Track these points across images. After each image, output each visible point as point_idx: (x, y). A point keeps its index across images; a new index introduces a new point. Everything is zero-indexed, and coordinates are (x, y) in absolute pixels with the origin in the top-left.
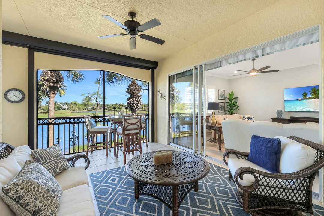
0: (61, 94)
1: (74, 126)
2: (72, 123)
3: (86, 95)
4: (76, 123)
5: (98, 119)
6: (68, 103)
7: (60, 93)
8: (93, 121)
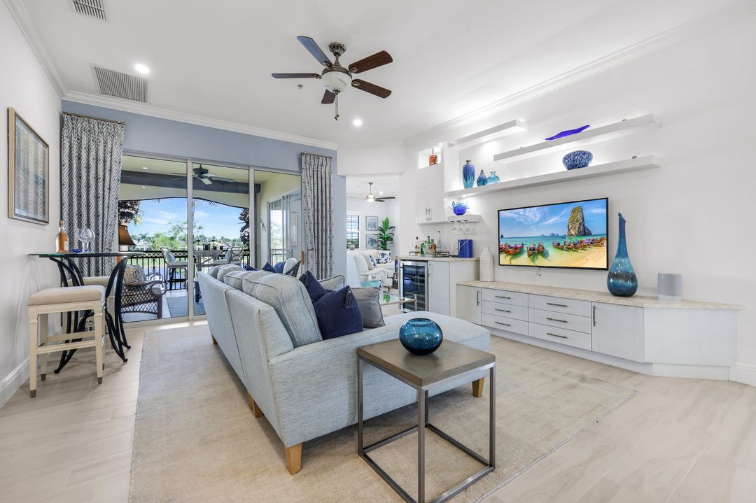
0: (137, 223)
1: (154, 260)
2: (151, 257)
3: (174, 224)
4: (156, 257)
5: (178, 254)
6: (147, 236)
7: (136, 221)
8: (172, 255)
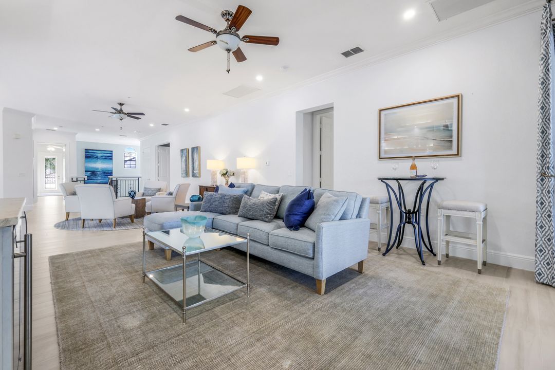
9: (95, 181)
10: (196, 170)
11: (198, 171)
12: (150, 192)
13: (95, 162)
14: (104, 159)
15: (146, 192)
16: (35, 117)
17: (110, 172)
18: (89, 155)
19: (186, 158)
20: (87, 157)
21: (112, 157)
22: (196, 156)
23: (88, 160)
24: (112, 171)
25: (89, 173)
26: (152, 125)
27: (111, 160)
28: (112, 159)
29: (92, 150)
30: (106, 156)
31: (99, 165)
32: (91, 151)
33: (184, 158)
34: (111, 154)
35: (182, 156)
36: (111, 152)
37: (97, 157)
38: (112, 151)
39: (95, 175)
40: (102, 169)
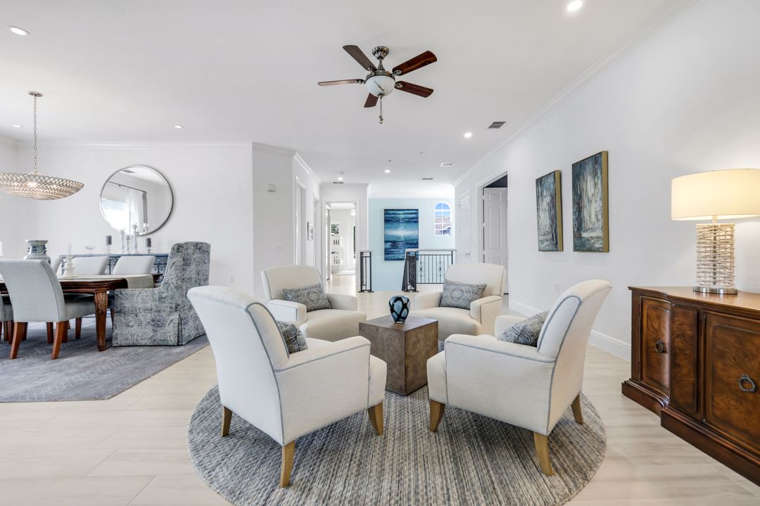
9: (397, 256)
10: (593, 230)
11: (599, 233)
12: (457, 294)
13: (396, 228)
14: (409, 222)
15: (447, 293)
16: (297, 153)
17: (415, 242)
18: (390, 218)
19: (553, 198)
20: (387, 221)
21: (417, 218)
22: (590, 186)
23: (388, 225)
24: (417, 240)
25: (390, 244)
26: (468, 135)
27: (416, 224)
28: (417, 222)
29: (393, 210)
30: (410, 218)
31: (401, 232)
32: (392, 212)
33: (548, 199)
34: (417, 213)
35: (539, 196)
36: (416, 212)
37: (398, 221)
38: (417, 210)
39: (397, 247)
40: (405, 237)
